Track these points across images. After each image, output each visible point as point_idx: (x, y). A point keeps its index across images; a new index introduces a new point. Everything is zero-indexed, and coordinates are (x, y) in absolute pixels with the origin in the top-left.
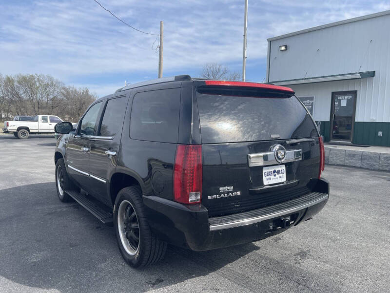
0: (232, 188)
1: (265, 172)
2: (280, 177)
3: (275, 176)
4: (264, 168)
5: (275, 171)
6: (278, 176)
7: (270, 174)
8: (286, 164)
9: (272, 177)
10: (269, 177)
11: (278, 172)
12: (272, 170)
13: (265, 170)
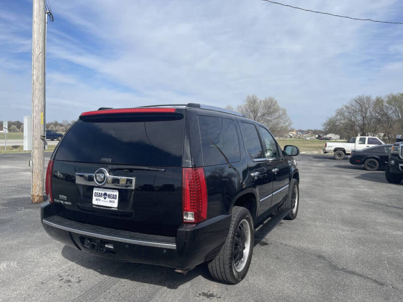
0: (66, 197)
1: (95, 193)
2: (111, 202)
3: (105, 198)
4: (95, 189)
5: (105, 194)
6: (108, 199)
7: (100, 195)
8: (119, 190)
9: (102, 199)
10: (99, 198)
11: (109, 196)
12: (103, 193)
13: (95, 191)
